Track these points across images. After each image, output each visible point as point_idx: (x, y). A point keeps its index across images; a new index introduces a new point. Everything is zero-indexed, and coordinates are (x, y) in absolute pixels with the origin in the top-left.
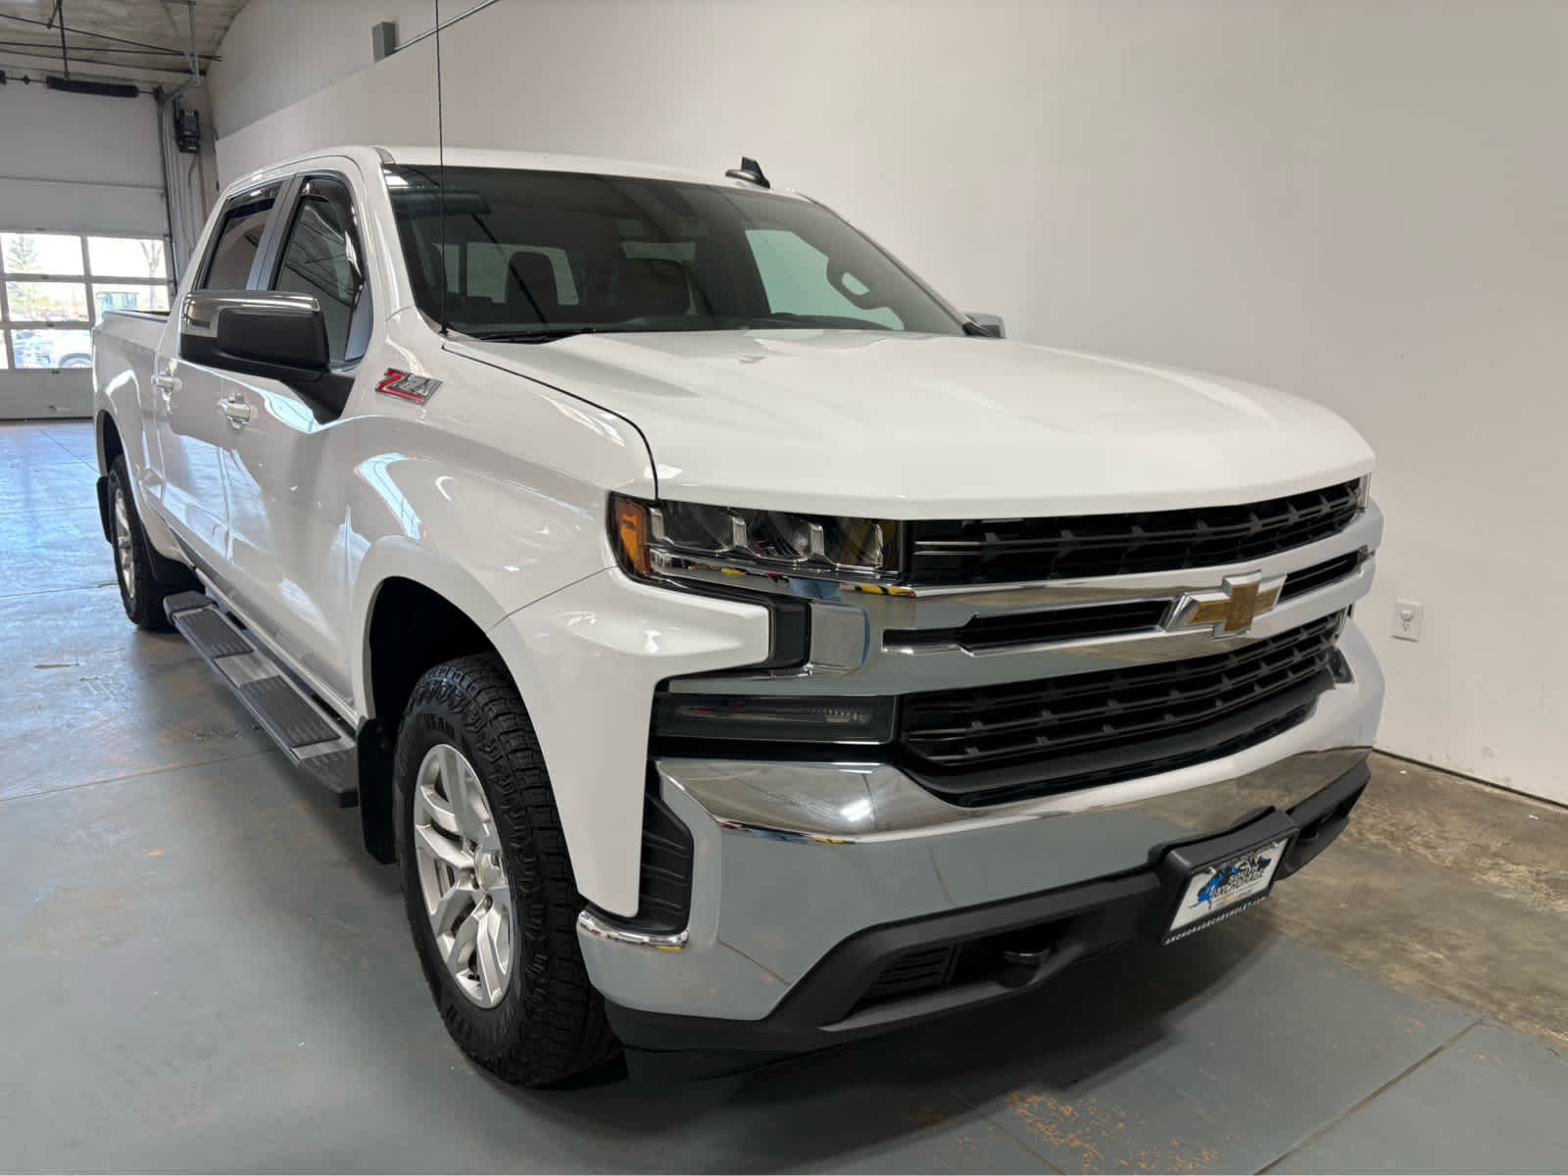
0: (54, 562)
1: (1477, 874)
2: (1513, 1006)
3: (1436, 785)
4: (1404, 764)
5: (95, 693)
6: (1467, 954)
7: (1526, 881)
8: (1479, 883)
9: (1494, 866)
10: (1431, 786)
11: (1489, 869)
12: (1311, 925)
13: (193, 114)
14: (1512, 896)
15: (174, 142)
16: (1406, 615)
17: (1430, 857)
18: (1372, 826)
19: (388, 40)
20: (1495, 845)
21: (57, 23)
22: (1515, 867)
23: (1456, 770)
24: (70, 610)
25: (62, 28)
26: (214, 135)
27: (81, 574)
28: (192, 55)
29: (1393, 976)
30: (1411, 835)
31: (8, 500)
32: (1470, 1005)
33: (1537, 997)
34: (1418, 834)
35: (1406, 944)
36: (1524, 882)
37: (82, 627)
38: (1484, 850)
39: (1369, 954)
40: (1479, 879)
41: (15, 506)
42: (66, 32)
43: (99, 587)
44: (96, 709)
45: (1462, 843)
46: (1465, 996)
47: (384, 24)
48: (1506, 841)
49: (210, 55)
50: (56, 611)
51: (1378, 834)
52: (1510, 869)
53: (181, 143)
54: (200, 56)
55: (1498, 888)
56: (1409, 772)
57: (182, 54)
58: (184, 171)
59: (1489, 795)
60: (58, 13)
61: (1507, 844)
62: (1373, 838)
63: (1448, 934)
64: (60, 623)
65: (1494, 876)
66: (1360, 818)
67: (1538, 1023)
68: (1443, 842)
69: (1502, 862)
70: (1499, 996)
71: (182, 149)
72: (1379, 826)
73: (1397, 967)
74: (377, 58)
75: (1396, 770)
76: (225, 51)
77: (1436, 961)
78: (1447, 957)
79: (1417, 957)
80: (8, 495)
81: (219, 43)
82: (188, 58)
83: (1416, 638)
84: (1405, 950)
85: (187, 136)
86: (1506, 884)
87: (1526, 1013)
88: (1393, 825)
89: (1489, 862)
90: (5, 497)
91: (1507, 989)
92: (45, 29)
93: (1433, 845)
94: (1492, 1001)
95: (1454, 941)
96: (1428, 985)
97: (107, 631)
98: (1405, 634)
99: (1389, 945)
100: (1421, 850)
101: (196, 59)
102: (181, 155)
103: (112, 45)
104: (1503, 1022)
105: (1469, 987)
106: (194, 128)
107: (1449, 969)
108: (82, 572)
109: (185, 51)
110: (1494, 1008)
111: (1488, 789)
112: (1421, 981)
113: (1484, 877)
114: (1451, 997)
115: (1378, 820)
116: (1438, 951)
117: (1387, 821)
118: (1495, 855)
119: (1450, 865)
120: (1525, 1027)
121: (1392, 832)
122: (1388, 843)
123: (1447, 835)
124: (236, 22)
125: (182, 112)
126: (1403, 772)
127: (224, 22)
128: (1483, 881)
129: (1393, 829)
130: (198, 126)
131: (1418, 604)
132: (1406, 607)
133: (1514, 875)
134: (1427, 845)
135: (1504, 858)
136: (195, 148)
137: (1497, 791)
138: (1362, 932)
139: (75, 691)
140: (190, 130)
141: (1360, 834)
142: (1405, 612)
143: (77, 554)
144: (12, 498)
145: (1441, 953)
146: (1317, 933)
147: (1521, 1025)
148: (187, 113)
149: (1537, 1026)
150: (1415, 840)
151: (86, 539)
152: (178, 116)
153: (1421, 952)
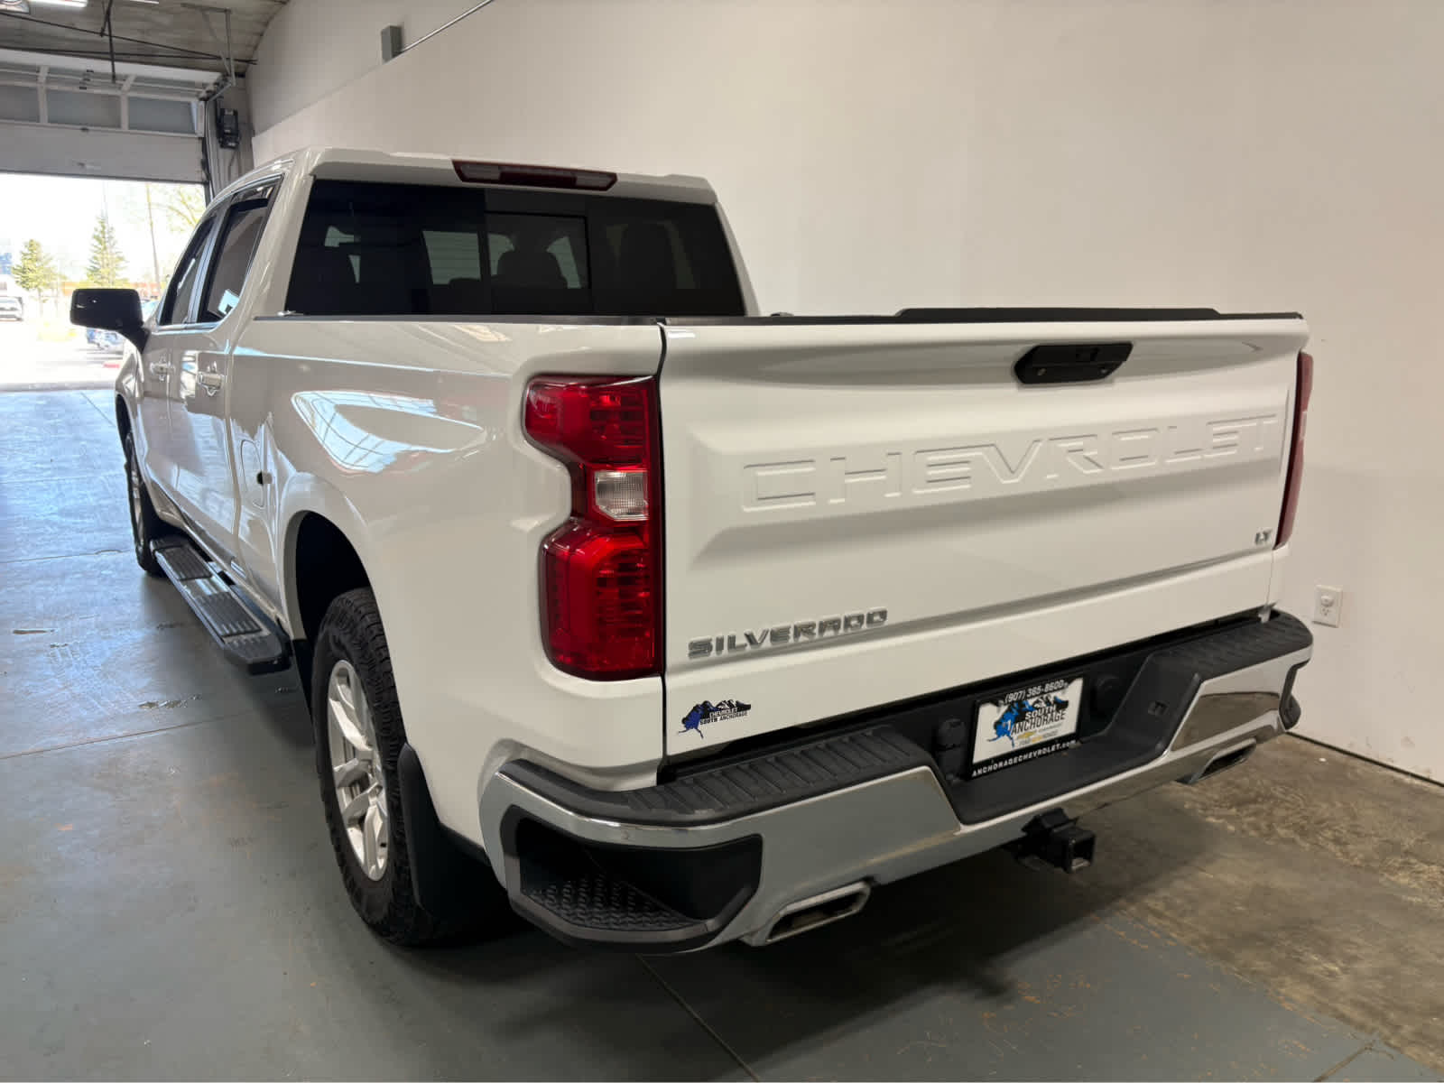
0: (62, 528)
1: (1386, 875)
2: (1407, 1029)
3: (1357, 775)
4: (1324, 750)
5: (61, 660)
6: (1362, 967)
7: (1436, 883)
8: (1387, 884)
9: (1406, 865)
10: (1349, 775)
11: (1399, 869)
12: (1204, 931)
13: (232, 113)
14: (1420, 900)
15: (215, 138)
16: (1326, 600)
17: (1339, 854)
18: (1284, 820)
19: (395, 42)
20: (1409, 842)
21: (107, 32)
22: (1426, 867)
23: (1376, 759)
24: (64, 575)
25: (110, 36)
26: (251, 132)
27: (85, 540)
28: (228, 59)
29: (1283, 990)
30: (1322, 829)
31: (42, 469)
32: (1361, 1027)
33: (1435, 1019)
34: (1330, 829)
35: (1301, 954)
36: (1434, 884)
37: (69, 593)
38: (1395, 848)
39: (1260, 965)
40: (1388, 880)
41: (45, 474)
42: (114, 39)
43: (97, 553)
44: (55, 677)
45: (1375, 839)
46: (1357, 1015)
47: (391, 27)
48: (1420, 838)
49: (248, 59)
50: (48, 576)
51: (1288, 828)
52: (1421, 869)
53: (221, 140)
54: (236, 60)
55: (1407, 890)
56: (1328, 760)
57: (219, 58)
58: (224, 165)
59: (1410, 786)
60: (107, 24)
61: (1422, 841)
62: (1282, 832)
63: (1348, 942)
64: (50, 589)
65: (1404, 877)
66: (1271, 809)
67: (1432, 1050)
68: (1354, 836)
69: (1413, 861)
70: (1392, 1016)
71: (223, 145)
72: (1291, 819)
73: (1288, 980)
74: (386, 59)
75: (1315, 757)
76: (260, 55)
77: (1331, 974)
78: (1342, 969)
79: (1312, 970)
80: (42, 463)
81: (256, 48)
82: (226, 63)
83: (1336, 623)
84: (1298, 960)
85: (227, 134)
86: (1415, 885)
87: (1422, 1038)
88: (1305, 818)
89: (1400, 860)
90: (39, 466)
91: (1406, 1010)
92: (96, 37)
93: (1344, 840)
94: (1385, 1021)
95: (1353, 952)
96: (1319, 1002)
97: (90, 597)
98: (1325, 620)
99: (1283, 955)
100: (1331, 846)
101: (232, 61)
102: (221, 151)
103: (158, 51)
104: (1395, 1048)
105: (1362, 1005)
106: (233, 126)
107: (1344, 982)
108: (85, 537)
109: (222, 56)
110: (1386, 1032)
111: (1408, 780)
112: (1313, 998)
113: (1393, 878)
114: (1342, 1017)
115: (1290, 812)
116: (1333, 962)
117: (1299, 813)
118: (1407, 853)
119: (1358, 863)
120: (1419, 1055)
121: (1302, 827)
122: (1298, 838)
123: (1359, 830)
124: (270, 27)
125: (223, 111)
126: (1323, 760)
127: (259, 28)
128: (1393, 883)
129: (1305, 822)
130: (237, 124)
131: (1339, 590)
132: (1328, 592)
133: (1425, 877)
134: (1337, 841)
135: (1416, 856)
136: (233, 144)
137: (1417, 782)
138: (1253, 939)
139: (42, 658)
140: (230, 128)
141: (1270, 826)
142: (1325, 597)
143: (87, 521)
144: (44, 466)
145: (1337, 965)
146: (1209, 940)
147: (1412, 1051)
148: (226, 113)
149: (1431, 1054)
150: (1325, 835)
151: (100, 506)
152: (219, 114)
153: (1316, 963)
